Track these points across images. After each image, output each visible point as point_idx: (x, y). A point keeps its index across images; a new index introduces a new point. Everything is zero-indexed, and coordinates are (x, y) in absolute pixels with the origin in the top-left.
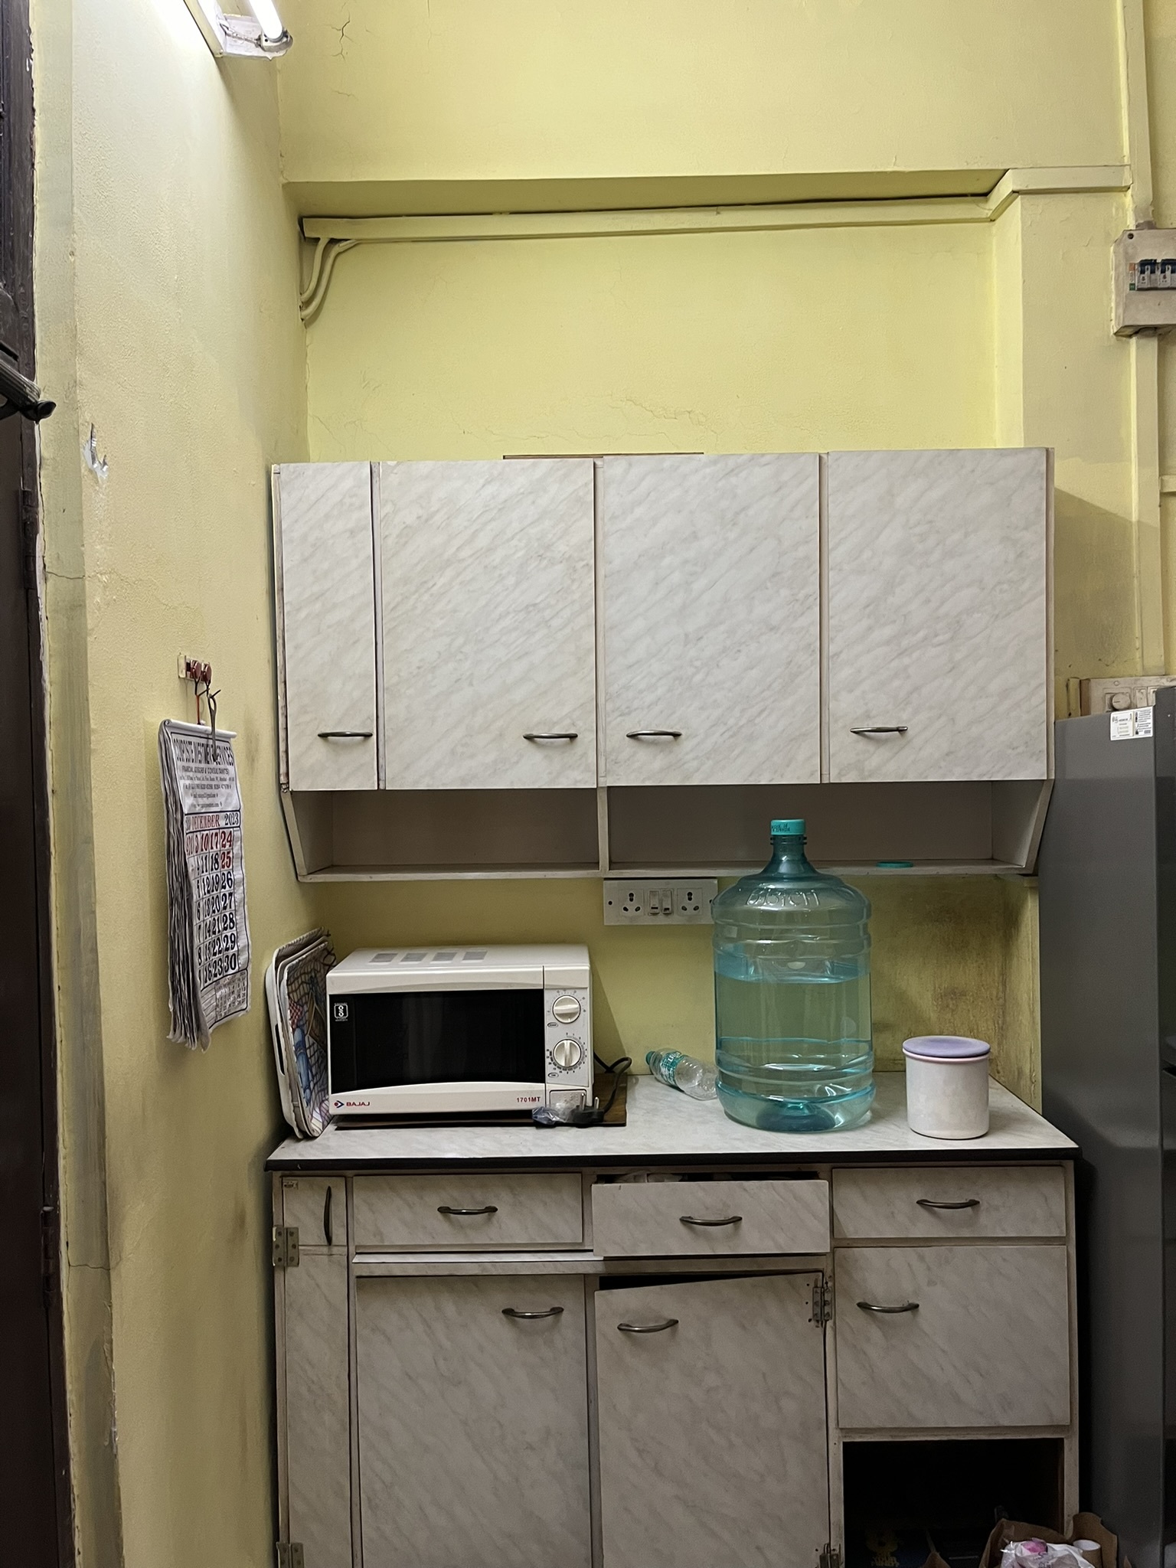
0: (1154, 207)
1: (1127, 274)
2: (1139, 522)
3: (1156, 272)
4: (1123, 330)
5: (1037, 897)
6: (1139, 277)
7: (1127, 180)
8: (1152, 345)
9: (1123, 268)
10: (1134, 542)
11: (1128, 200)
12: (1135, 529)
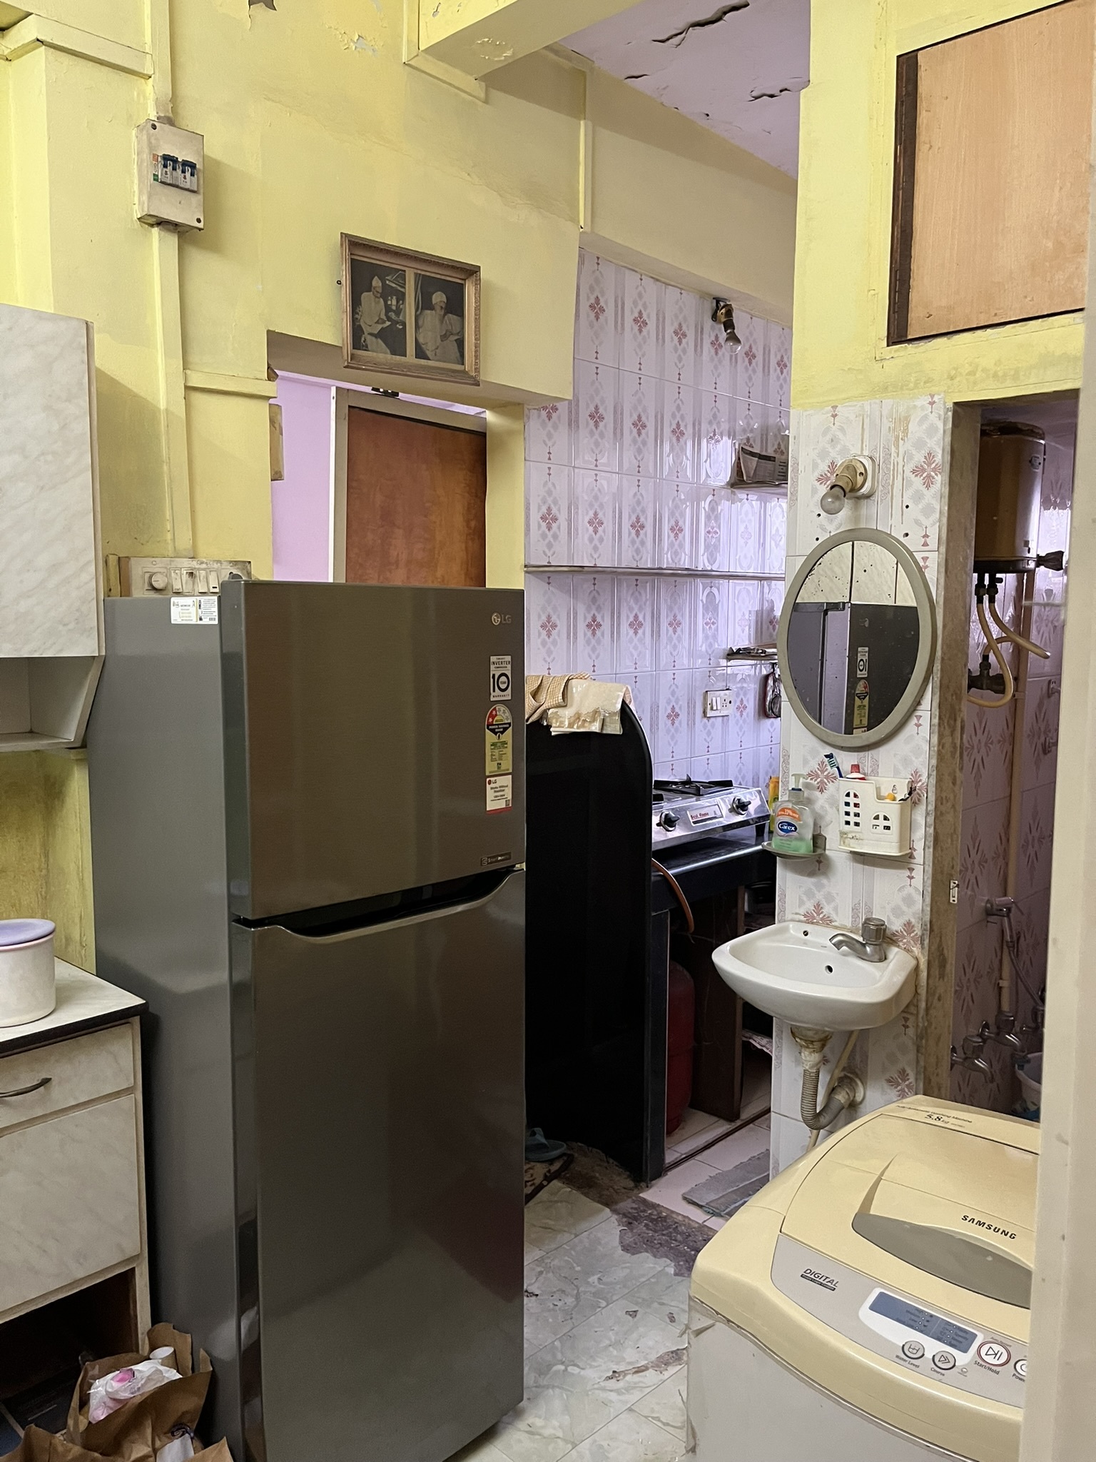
0: (173, 103)
1: (151, 163)
2: (167, 409)
3: (178, 170)
4: (146, 217)
5: (87, 767)
6: (162, 170)
7: (148, 70)
8: (173, 240)
9: (146, 156)
10: (163, 428)
11: (148, 87)
12: (162, 417)
